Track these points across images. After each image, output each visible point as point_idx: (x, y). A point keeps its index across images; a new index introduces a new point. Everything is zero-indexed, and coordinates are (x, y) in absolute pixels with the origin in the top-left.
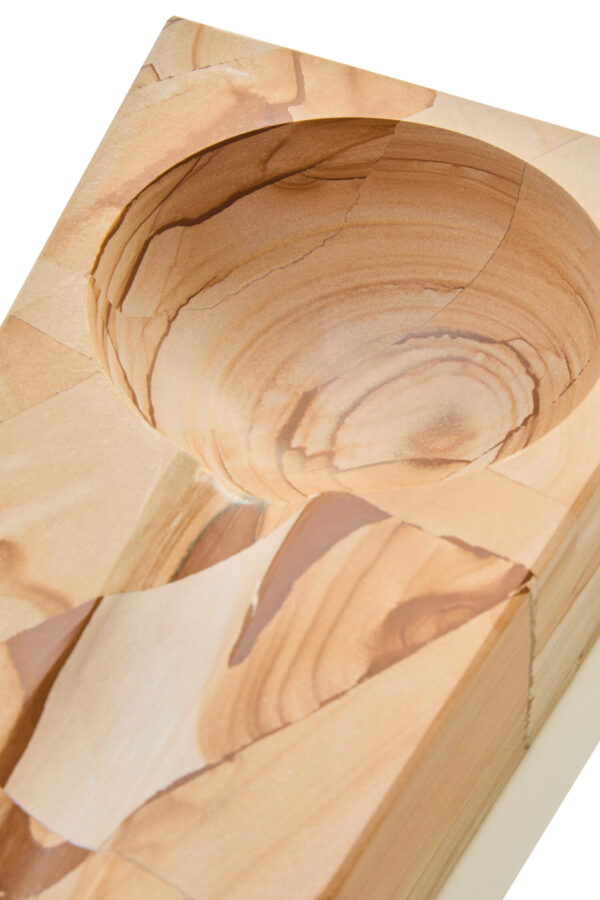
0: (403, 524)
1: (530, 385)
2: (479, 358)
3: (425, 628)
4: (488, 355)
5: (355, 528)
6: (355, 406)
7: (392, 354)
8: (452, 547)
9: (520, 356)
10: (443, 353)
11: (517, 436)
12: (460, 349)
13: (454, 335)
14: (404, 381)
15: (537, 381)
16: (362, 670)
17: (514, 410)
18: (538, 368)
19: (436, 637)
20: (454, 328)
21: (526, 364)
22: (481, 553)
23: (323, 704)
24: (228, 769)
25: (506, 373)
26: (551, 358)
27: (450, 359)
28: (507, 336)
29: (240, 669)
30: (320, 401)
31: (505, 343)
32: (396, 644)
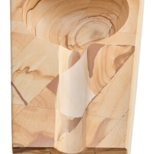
0: (108, 45)
1: (109, 21)
2: (96, 20)
3: (122, 61)
4: (97, 19)
5: (100, 48)
6: (76, 35)
7: (78, 24)
8: (119, 47)
9: (104, 17)
10: (88, 21)
11: (111, 30)
12: (91, 19)
13: (89, 17)
14: (83, 28)
15: (110, 20)
16: (115, 71)
17: (108, 26)
18: (109, 17)
19: (125, 62)
20: (88, 16)
21: (106, 18)
22: (125, 46)
23: (111, 79)
24: (100, 95)
25: (103, 21)
26: (111, 15)
27: (90, 22)
28: (100, 14)
29: (93, 78)
30: (69, 36)
31: (100, 15)
32: (118, 65)
